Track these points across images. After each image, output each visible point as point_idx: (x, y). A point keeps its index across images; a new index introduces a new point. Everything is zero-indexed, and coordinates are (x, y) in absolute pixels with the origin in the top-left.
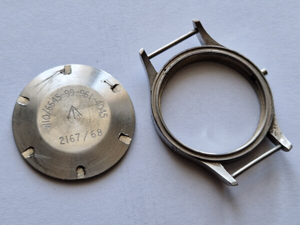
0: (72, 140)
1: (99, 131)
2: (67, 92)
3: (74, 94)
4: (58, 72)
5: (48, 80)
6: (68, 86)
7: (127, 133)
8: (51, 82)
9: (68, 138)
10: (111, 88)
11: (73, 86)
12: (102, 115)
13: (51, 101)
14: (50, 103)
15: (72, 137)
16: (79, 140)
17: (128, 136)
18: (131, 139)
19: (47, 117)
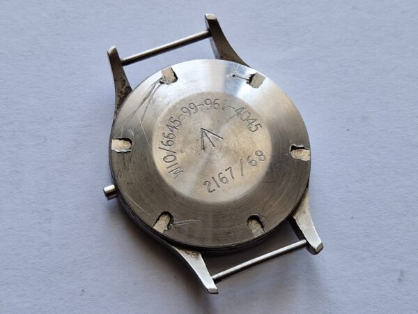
0: (224, 180)
1: (259, 153)
2: (184, 110)
3: (197, 110)
4: (155, 84)
5: (147, 100)
6: (183, 100)
7: (300, 144)
8: (153, 102)
9: (217, 178)
10: (247, 83)
11: (190, 98)
12: (254, 128)
13: (167, 132)
14: (166, 135)
15: (221, 176)
16: (234, 177)
17: (303, 148)
18: (308, 151)
19: (172, 158)
